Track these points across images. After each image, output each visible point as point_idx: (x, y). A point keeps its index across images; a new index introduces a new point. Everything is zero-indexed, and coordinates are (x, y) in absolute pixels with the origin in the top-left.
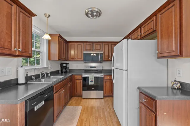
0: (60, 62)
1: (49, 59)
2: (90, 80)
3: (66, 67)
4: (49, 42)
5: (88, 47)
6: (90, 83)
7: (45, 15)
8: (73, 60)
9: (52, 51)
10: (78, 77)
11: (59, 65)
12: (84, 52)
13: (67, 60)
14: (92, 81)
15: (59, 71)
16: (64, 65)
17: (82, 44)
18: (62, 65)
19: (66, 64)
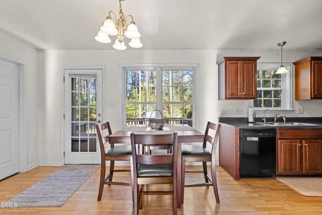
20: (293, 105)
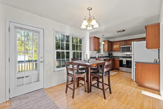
0: (108, 52)
1: (104, 51)
2: (124, 62)
3: (111, 54)
4: (104, 45)
5: (124, 43)
6: (124, 63)
7: (103, 35)
8: (115, 51)
9: (105, 48)
10: (117, 59)
11: (108, 54)
12: (121, 46)
13: (112, 51)
14: (125, 62)
15: (108, 56)
16: (110, 54)
17: (120, 42)
18: (109, 53)
19: (111, 53)
20: (103, 53)
